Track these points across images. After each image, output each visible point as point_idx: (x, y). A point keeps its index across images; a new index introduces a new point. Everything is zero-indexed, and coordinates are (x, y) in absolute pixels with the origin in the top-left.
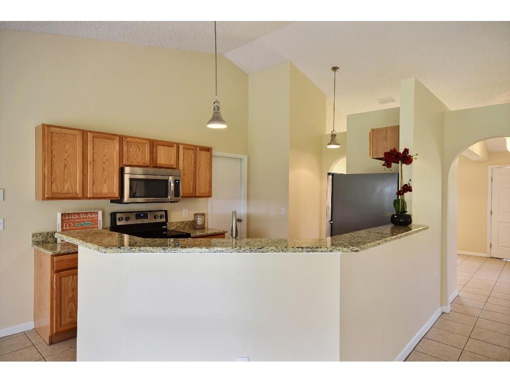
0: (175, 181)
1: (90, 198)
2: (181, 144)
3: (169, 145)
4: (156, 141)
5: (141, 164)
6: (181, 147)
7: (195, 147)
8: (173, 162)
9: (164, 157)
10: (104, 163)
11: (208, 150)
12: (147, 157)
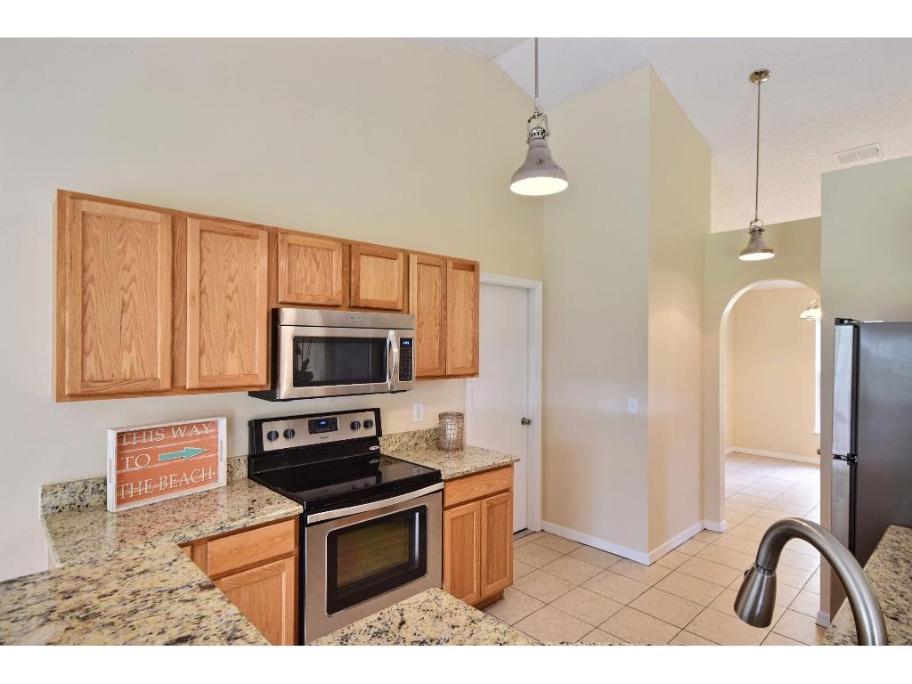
0: (402, 340)
1: (192, 391)
2: (415, 253)
3: (387, 254)
4: (358, 244)
5: (322, 301)
6: (414, 260)
7: (445, 259)
8: (394, 296)
9: (376, 282)
10: (229, 298)
11: (472, 267)
12: (337, 285)
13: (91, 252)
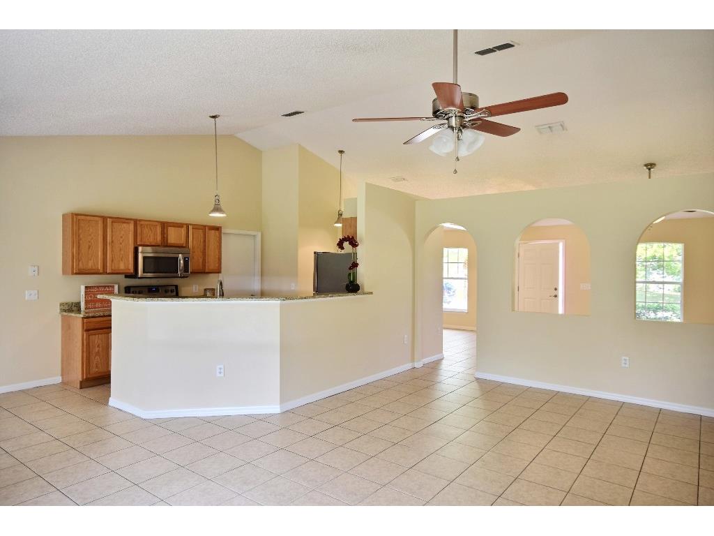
0: (185, 258)
1: (109, 274)
2: (191, 224)
3: (179, 225)
4: (168, 222)
5: (153, 244)
6: (190, 227)
7: (205, 226)
8: (183, 241)
9: (174, 236)
10: (121, 244)
11: (218, 229)
12: (159, 238)
13: (80, 231)
